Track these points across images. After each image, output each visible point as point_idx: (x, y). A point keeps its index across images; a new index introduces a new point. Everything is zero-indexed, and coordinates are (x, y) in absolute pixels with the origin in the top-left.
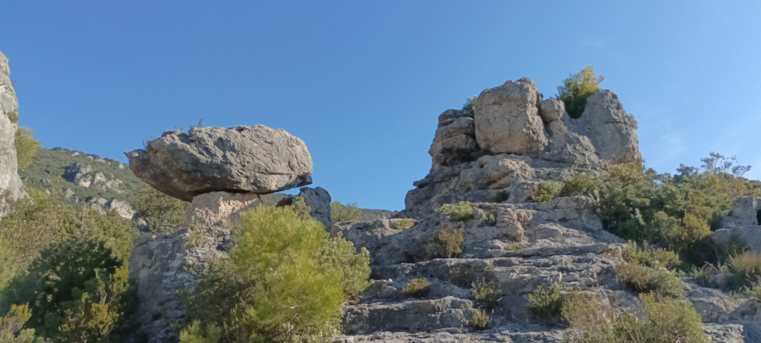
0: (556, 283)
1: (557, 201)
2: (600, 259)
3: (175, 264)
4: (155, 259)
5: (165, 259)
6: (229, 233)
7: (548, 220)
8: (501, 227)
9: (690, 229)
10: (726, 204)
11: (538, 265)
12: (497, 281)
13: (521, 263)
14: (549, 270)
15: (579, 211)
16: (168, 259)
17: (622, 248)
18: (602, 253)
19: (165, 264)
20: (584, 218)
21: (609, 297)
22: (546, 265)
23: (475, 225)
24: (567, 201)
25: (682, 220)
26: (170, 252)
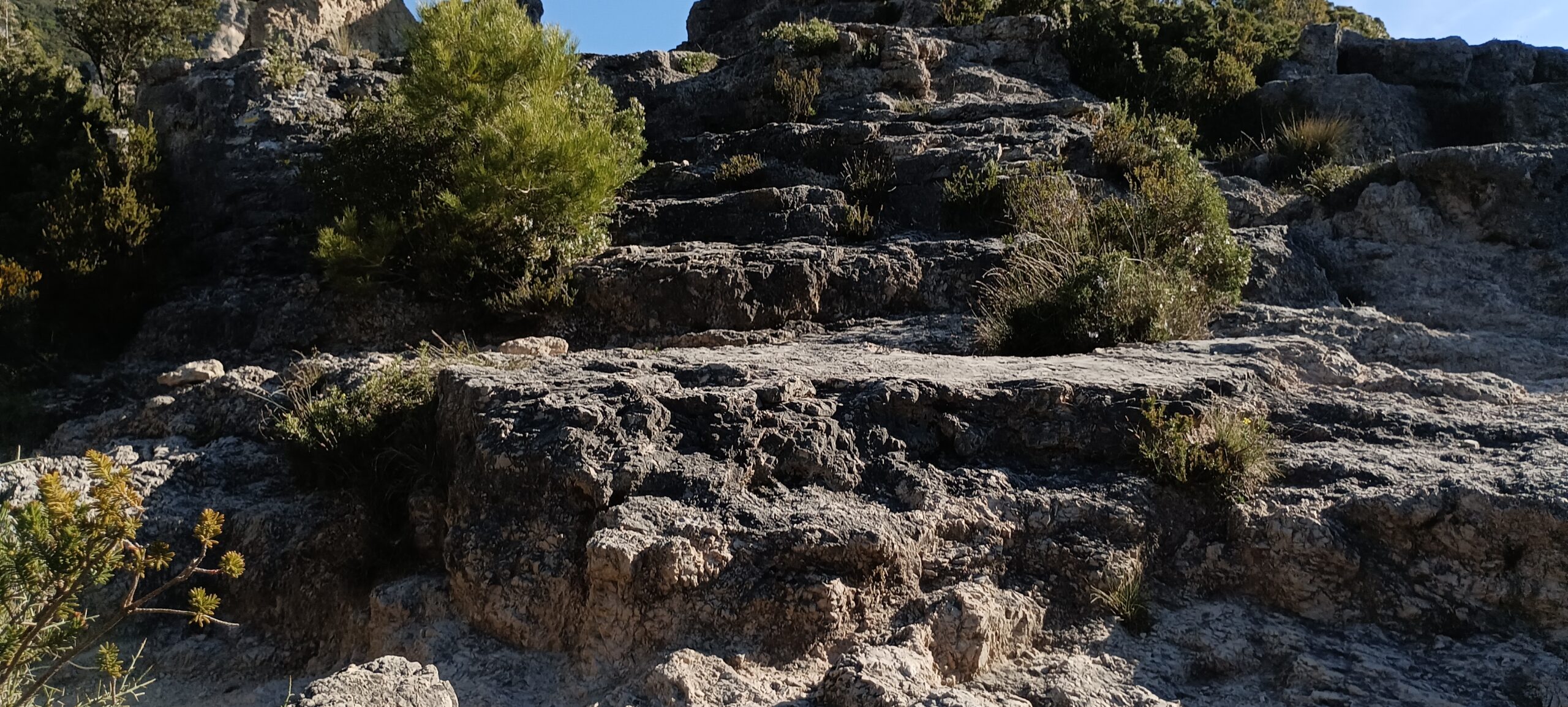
0: (992, 161)
1: (993, 25)
2: (1067, 126)
3: (248, 120)
4: (201, 111)
5: (224, 110)
6: (348, 65)
7: (976, 61)
8: (891, 69)
9: (1223, 80)
10: (1289, 39)
11: (961, 133)
12: (888, 159)
13: (928, 130)
14: (980, 141)
15: (1031, 44)
16: (229, 111)
17: (1105, 109)
18: (1070, 116)
19: (224, 121)
20: (1039, 59)
21: (1077, 187)
22: (975, 133)
23: (842, 64)
24: (1012, 24)
25: (1212, 64)
26: (231, 97)
